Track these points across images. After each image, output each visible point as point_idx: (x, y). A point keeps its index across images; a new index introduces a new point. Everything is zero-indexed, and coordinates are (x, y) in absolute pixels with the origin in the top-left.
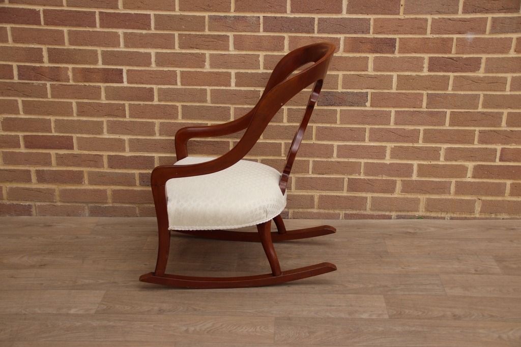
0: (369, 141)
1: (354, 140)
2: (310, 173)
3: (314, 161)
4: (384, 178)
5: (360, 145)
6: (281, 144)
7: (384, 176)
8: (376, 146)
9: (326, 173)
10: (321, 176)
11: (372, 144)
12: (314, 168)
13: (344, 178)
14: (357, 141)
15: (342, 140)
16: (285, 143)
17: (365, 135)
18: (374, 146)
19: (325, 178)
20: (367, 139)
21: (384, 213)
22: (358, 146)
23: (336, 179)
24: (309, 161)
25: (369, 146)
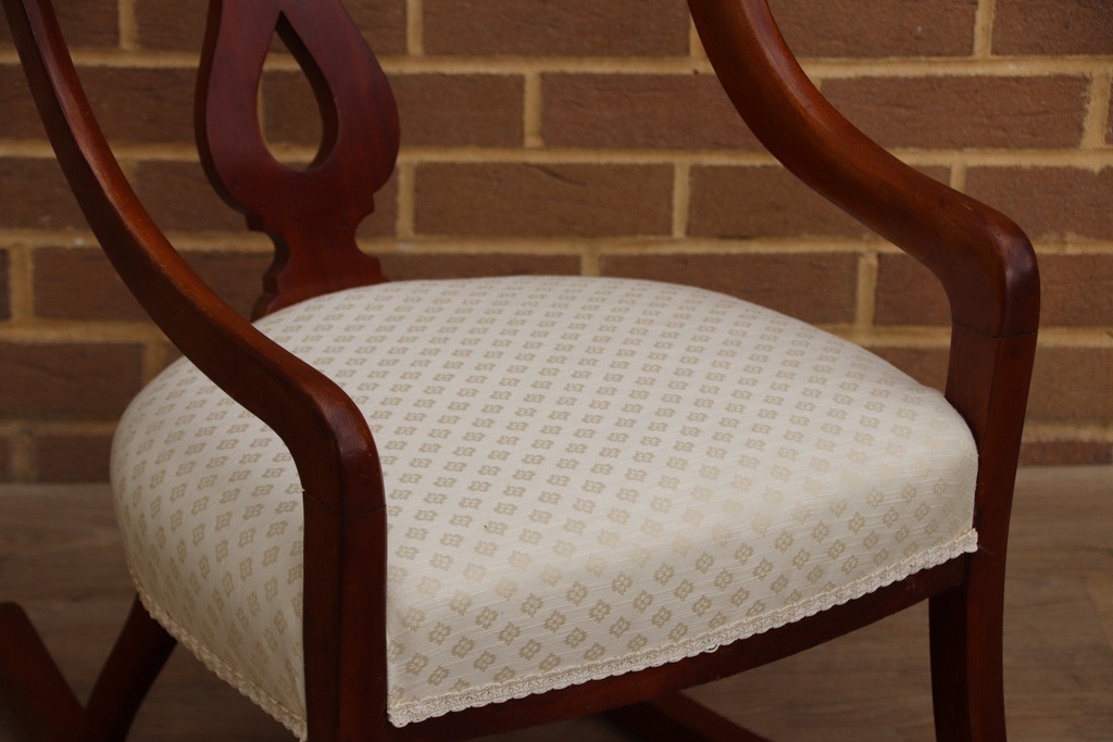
0: (995, 52)
1: (910, 48)
2: (678, 231)
3: (696, 171)
4: (1071, 250)
5: (947, 78)
6: (518, 82)
7: (1070, 236)
8: (1031, 81)
9: (762, 233)
10: (735, 248)
11: (1010, 68)
12: (697, 206)
13: (855, 256)
14: (930, 54)
15: (849, 54)
16: (543, 76)
17: (972, 21)
18: (1018, 79)
19: (758, 258)
20: (981, 42)
21: (1067, 432)
22: (932, 83)
23: (814, 262)
24: (667, 172)
25: (992, 79)
